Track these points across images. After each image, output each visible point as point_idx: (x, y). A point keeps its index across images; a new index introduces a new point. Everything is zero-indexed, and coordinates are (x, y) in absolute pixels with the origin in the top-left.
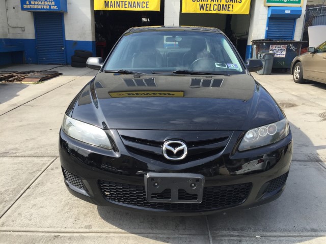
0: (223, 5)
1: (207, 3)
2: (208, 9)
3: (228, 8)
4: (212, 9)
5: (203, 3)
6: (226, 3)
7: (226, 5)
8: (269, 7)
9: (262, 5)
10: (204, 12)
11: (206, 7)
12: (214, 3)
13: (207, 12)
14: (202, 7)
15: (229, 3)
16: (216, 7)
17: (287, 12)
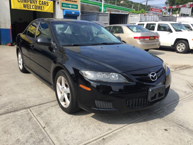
0: (38, 6)
1: (28, 4)
2: (29, 7)
3: (41, 8)
4: (31, 8)
5: (26, 4)
6: (40, 5)
7: (40, 6)
8: (63, 9)
9: (60, 8)
10: (27, 9)
11: (28, 6)
12: (32, 4)
13: (28, 9)
14: (25, 6)
15: (41, 5)
16: (34, 7)
17: (73, 13)
